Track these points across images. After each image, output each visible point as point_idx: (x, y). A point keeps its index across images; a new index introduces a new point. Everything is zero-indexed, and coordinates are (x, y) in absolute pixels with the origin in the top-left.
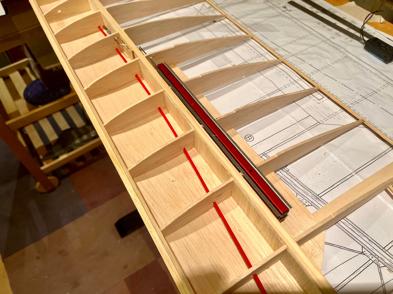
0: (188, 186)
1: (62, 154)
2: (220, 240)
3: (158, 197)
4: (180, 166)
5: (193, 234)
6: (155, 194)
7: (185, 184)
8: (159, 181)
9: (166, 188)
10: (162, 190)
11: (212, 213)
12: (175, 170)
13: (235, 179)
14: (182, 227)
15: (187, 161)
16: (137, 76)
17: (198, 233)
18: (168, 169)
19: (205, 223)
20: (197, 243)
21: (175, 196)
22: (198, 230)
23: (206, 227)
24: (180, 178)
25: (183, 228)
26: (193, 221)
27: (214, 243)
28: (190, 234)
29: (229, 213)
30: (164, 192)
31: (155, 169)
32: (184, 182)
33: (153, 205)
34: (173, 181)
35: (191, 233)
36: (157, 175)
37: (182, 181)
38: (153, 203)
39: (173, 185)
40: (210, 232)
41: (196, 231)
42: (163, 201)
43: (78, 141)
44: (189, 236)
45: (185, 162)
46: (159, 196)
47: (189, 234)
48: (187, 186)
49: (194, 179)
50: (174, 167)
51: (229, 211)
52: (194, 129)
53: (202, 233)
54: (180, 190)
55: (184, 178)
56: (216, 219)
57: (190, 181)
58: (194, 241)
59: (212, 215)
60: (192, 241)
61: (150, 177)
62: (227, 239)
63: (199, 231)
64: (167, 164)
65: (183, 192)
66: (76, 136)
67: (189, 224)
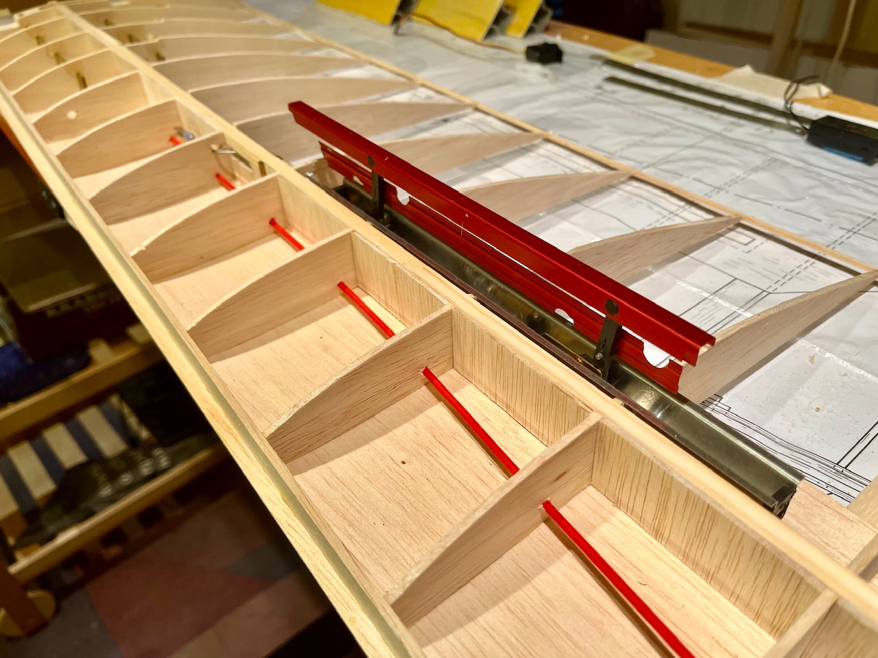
0: (451, 471)
1: (64, 528)
2: (585, 621)
3: (363, 512)
4: (420, 420)
5: (491, 611)
6: (352, 505)
7: (439, 467)
8: (359, 469)
9: (384, 484)
10: (373, 490)
11: (543, 540)
12: (404, 431)
13: (604, 416)
14: (455, 595)
15: (436, 404)
16: (273, 222)
17: (508, 608)
18: (384, 430)
19: (524, 574)
20: (513, 640)
21: (415, 505)
22: (506, 598)
23: (529, 586)
24: (423, 452)
25: (457, 597)
26: (486, 572)
27: (567, 634)
28: (484, 612)
29: (595, 535)
30: (379, 496)
31: (343, 436)
32: (437, 462)
33: (350, 537)
34: (404, 463)
35: (486, 609)
36: (352, 450)
37: (430, 458)
38: (350, 531)
39: (404, 475)
40: (548, 600)
41: (501, 600)
42: (379, 523)
43: (106, 491)
44: (481, 620)
45: (430, 407)
46: (366, 508)
47: (480, 615)
48: (449, 472)
49: (466, 451)
50: (400, 425)
51: (594, 527)
52: (451, 304)
53: (523, 607)
54: (428, 487)
55: (437, 451)
56: (558, 556)
57: (455, 457)
58: (499, 635)
59: (543, 545)
60: (495, 636)
61: (332, 459)
62: (607, 615)
63: (511, 601)
64: (380, 419)
65: (438, 491)
66: (102, 478)
67: (472, 581)
